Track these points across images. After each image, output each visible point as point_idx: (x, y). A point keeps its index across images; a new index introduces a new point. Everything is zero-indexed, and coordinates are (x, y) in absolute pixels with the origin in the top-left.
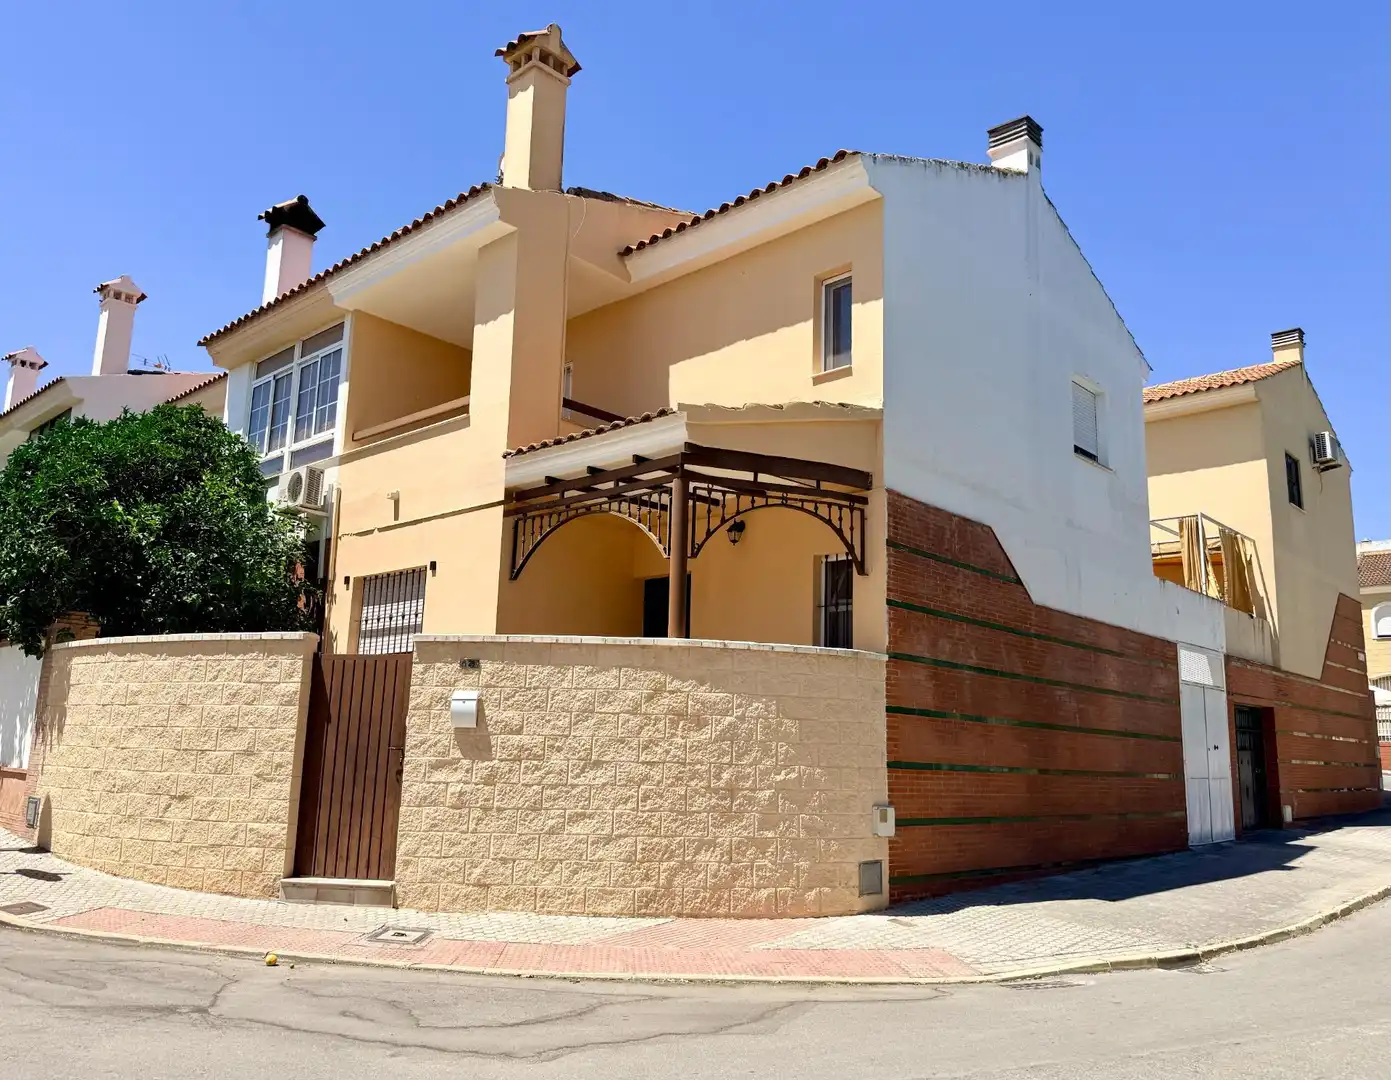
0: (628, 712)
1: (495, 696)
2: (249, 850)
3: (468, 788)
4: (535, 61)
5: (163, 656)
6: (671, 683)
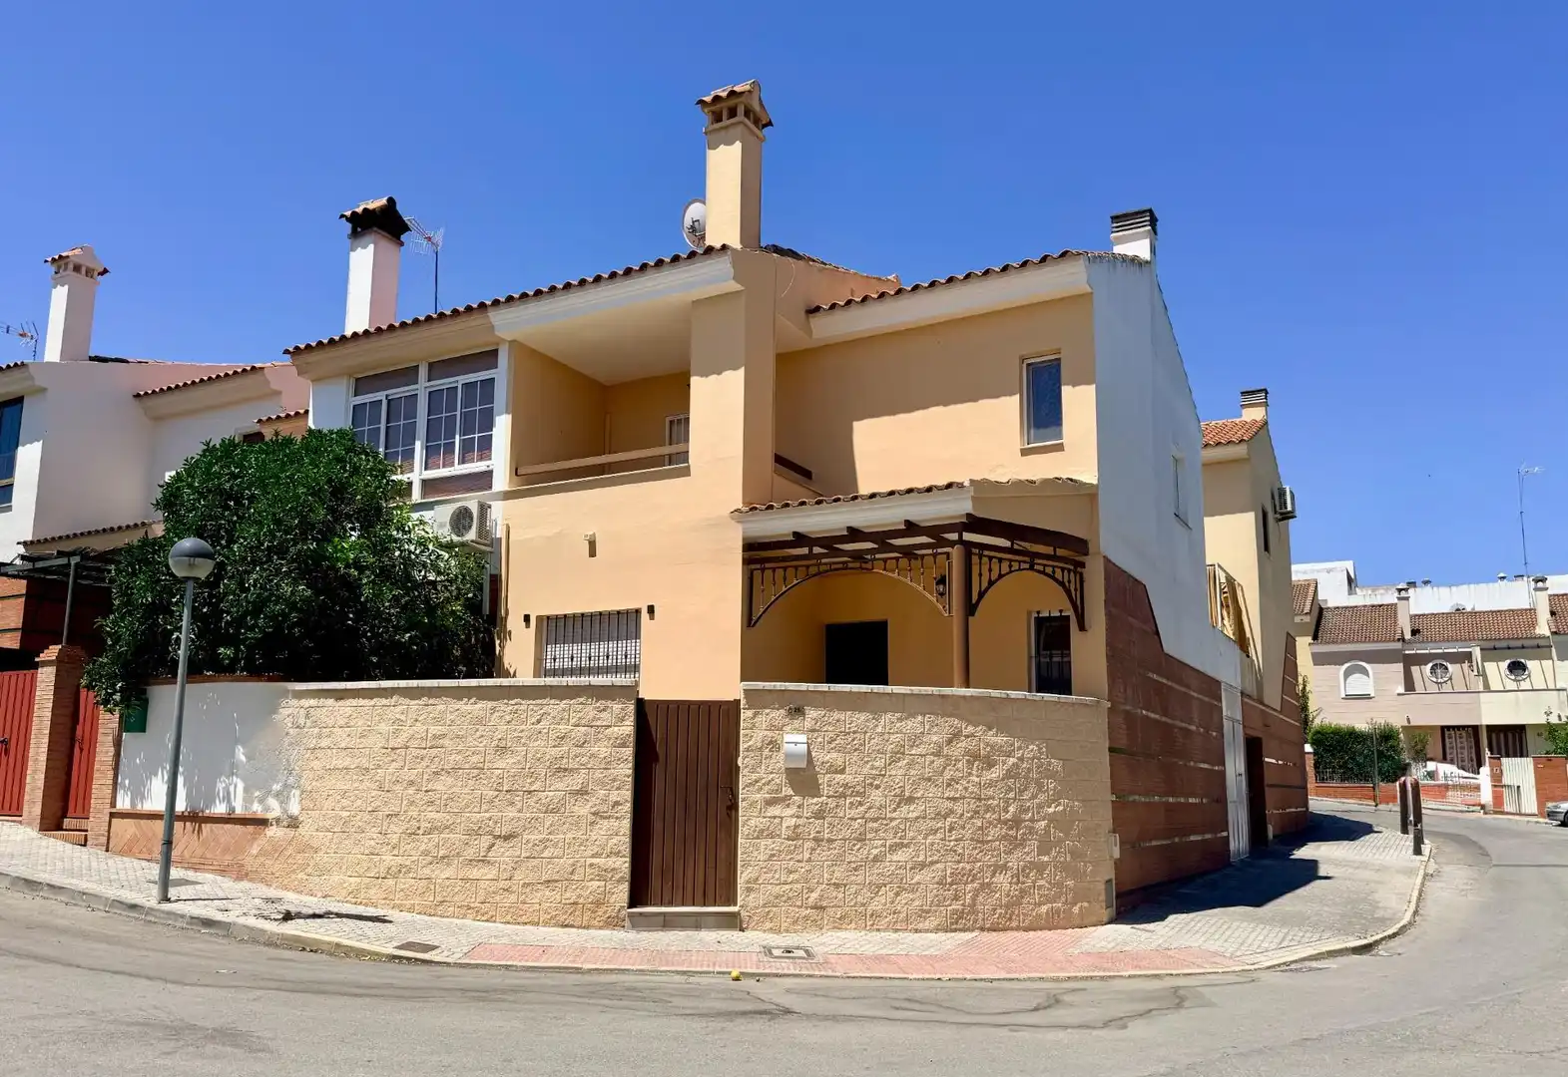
0: (932, 754)
1: (820, 740)
2: (590, 884)
3: (801, 821)
4: (740, 117)
5: (472, 701)
6: (966, 728)
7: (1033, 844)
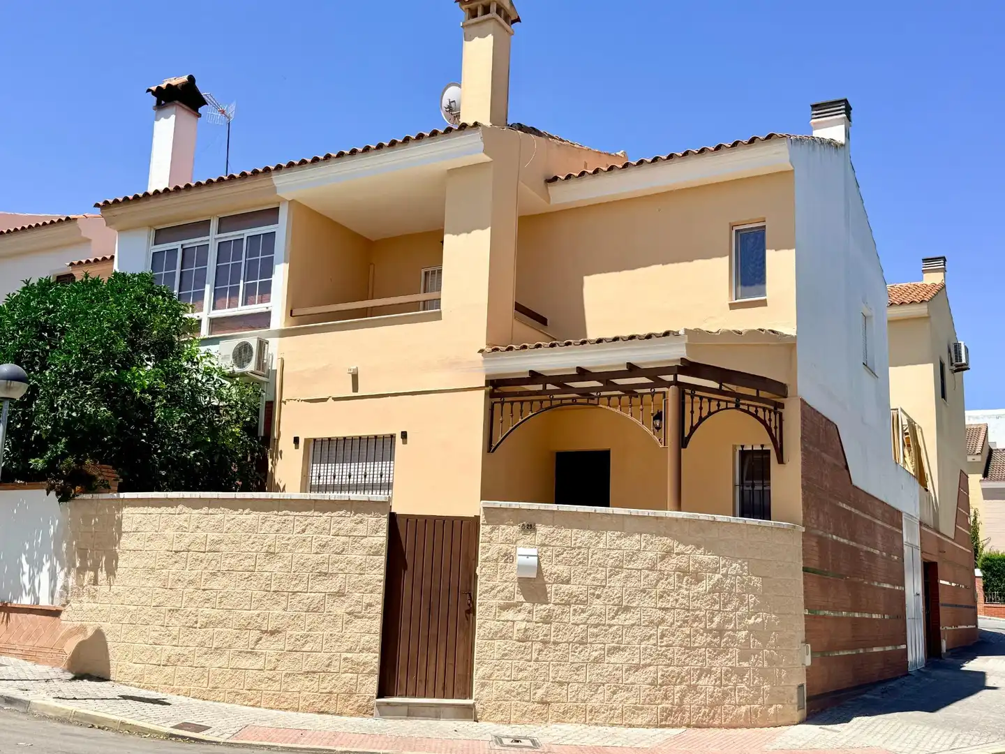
0: (647, 569)
1: (548, 553)
2: (344, 676)
3: (530, 625)
4: (493, 14)
5: (247, 511)
6: (677, 547)
7: (735, 652)
